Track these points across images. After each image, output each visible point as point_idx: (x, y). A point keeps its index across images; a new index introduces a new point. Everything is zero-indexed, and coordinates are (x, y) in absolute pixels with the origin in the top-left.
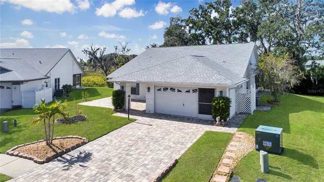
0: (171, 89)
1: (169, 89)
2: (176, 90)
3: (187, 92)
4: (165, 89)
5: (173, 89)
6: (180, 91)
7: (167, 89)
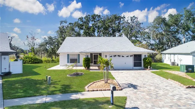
0: (118, 56)
1: (117, 56)
2: (121, 56)
3: (127, 57)
4: (115, 56)
5: (119, 56)
6: (123, 57)
7: (116, 56)
